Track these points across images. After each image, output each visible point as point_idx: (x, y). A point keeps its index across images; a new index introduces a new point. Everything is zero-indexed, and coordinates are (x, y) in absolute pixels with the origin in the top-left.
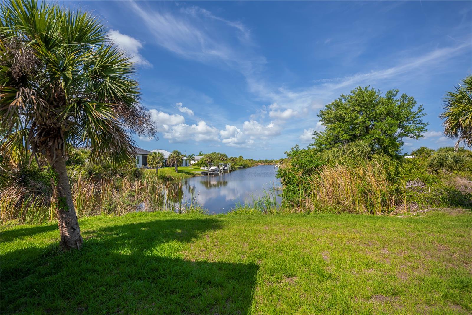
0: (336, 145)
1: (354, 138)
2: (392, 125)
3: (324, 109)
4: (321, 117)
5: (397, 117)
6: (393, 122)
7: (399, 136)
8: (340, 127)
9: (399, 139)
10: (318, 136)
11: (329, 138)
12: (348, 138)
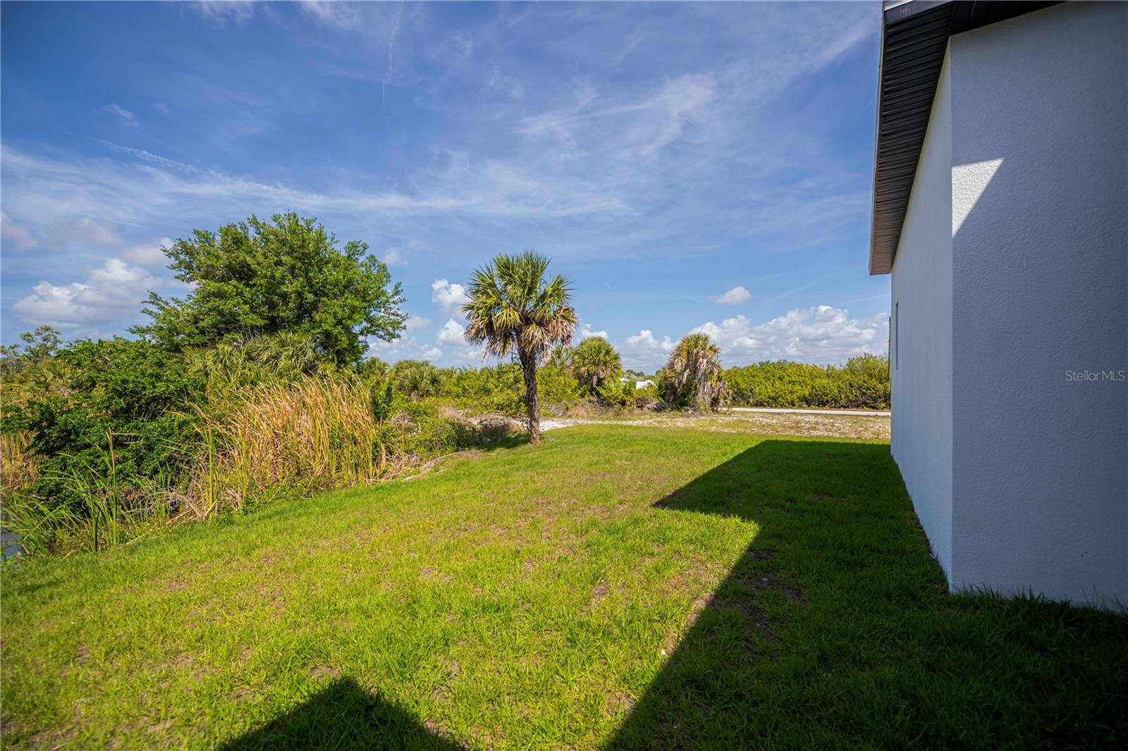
0: (227, 337)
1: (273, 326)
2: (354, 310)
3: (190, 240)
4: (177, 258)
5: (363, 295)
6: (357, 303)
7: (362, 333)
8: (241, 294)
9: (361, 338)
10: (162, 308)
11: (201, 317)
12: (261, 322)
